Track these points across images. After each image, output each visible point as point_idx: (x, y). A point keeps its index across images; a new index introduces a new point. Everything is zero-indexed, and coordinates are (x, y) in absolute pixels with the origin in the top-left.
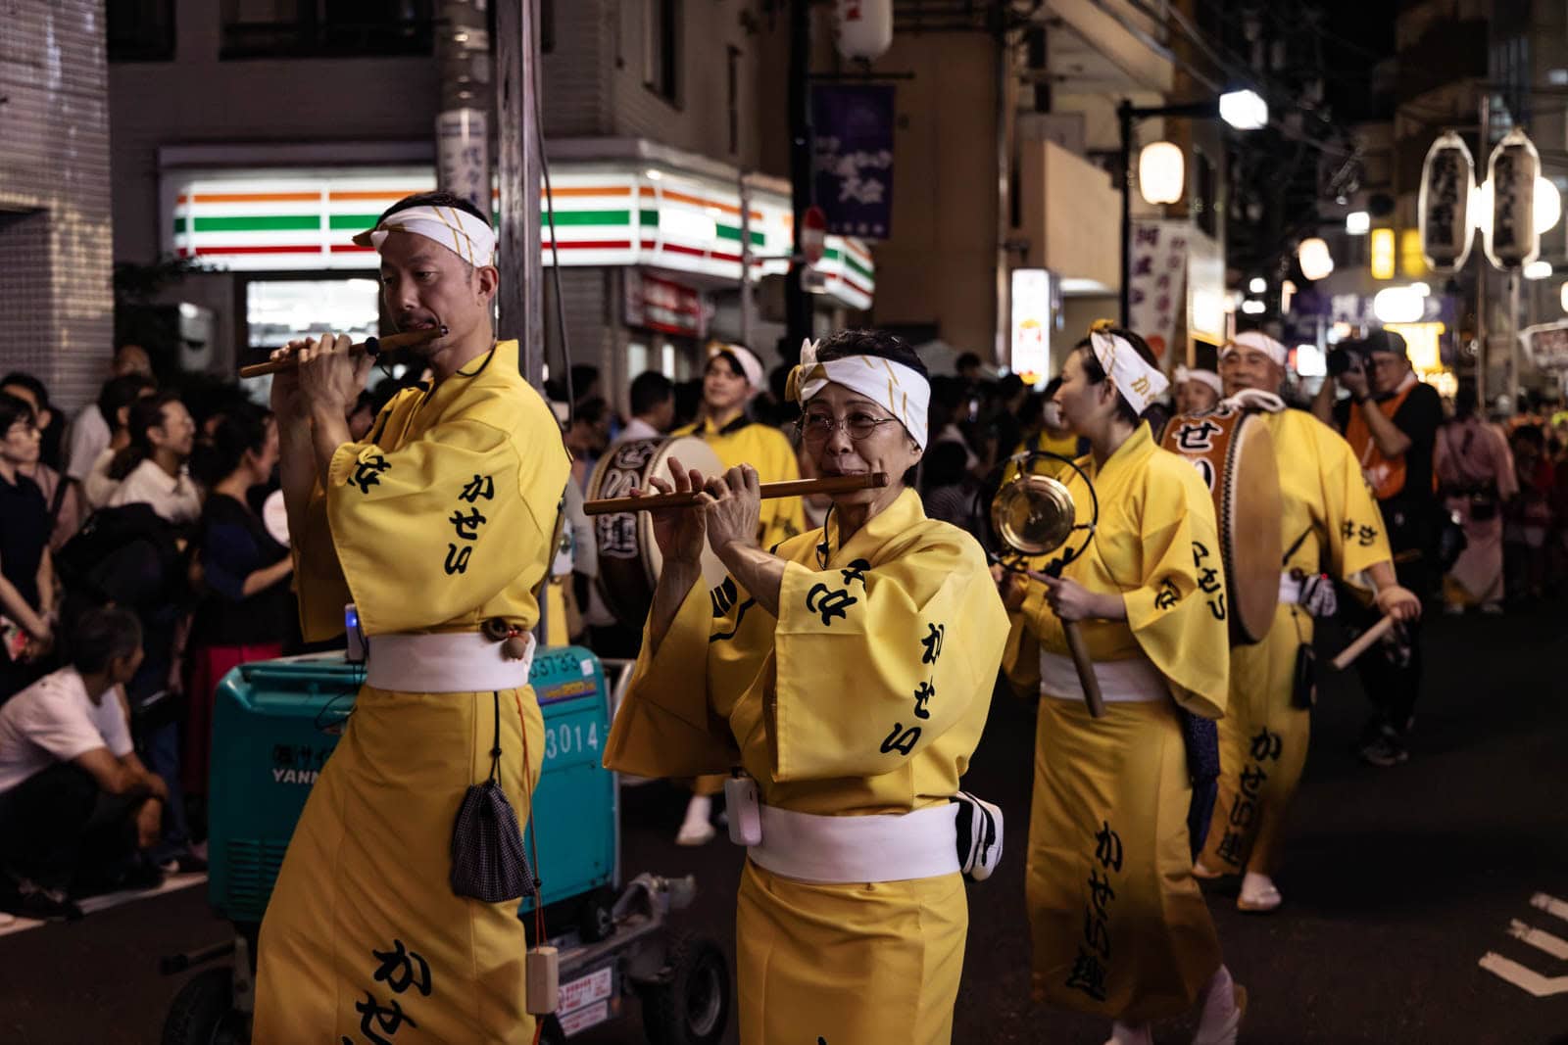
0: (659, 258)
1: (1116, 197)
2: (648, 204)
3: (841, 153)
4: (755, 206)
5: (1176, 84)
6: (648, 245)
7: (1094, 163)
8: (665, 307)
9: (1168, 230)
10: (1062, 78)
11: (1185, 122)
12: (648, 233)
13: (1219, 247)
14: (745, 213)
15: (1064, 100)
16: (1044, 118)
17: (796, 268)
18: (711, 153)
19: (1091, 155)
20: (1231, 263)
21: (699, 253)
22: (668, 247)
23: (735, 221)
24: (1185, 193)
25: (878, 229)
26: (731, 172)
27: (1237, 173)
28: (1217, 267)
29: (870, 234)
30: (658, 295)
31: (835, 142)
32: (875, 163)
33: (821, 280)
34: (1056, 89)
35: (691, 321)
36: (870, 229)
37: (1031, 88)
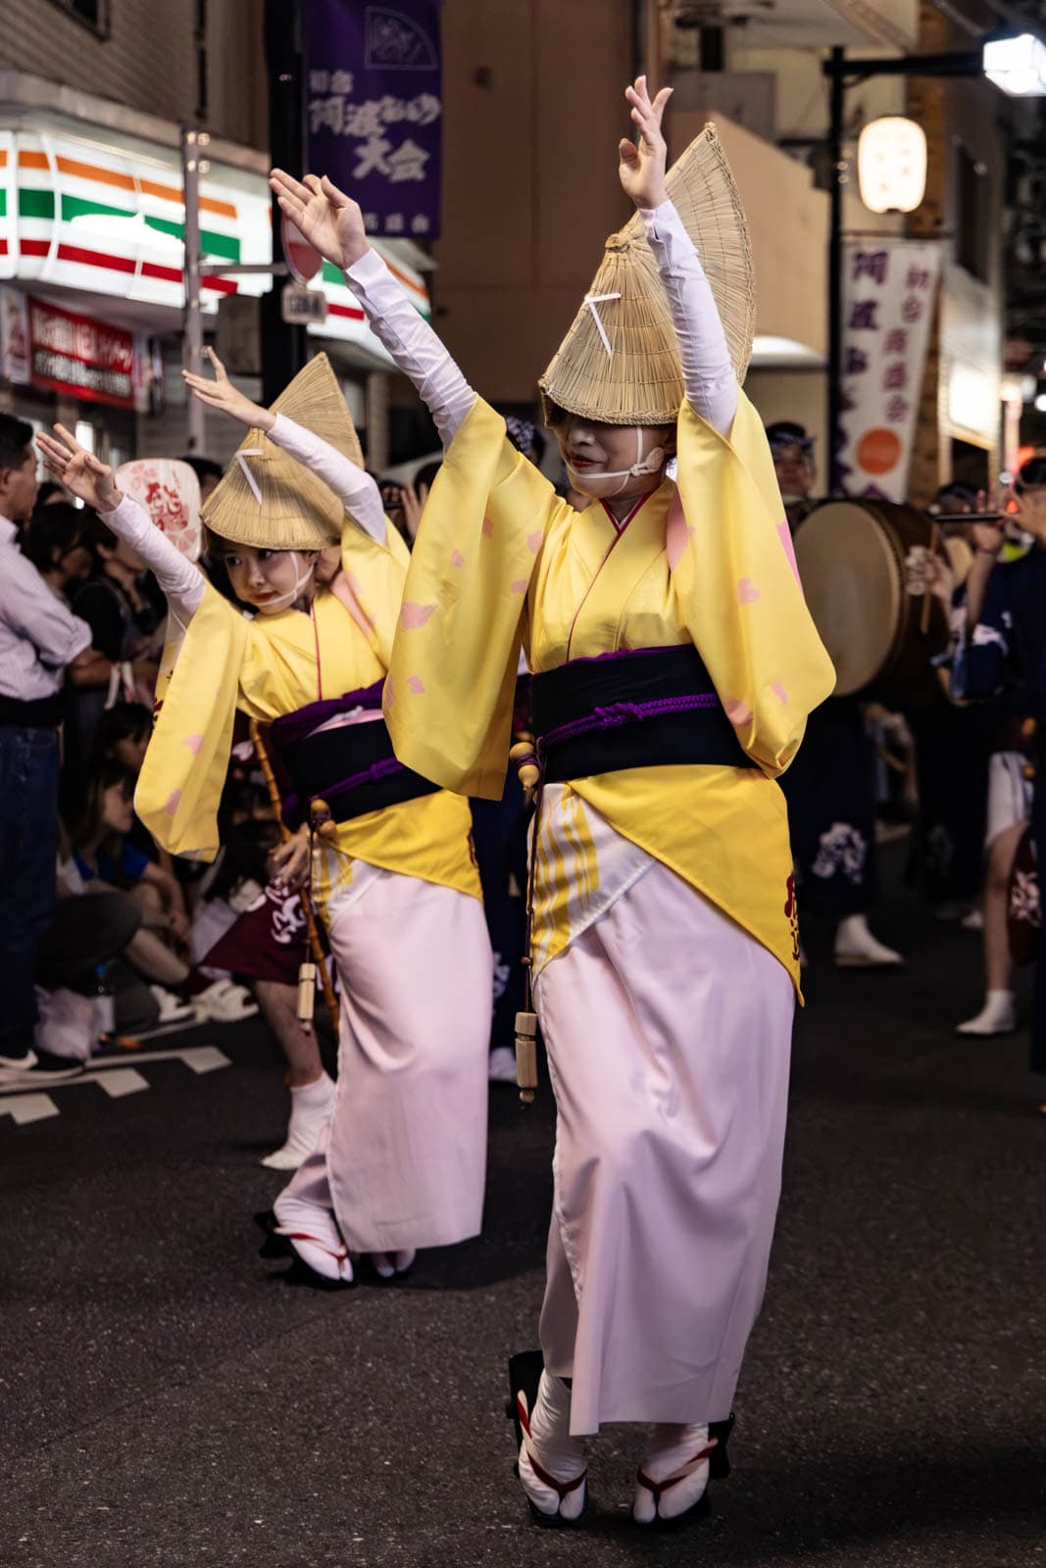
0: (52, 270)
1: (821, 201)
2: (35, 180)
3: (356, 98)
4: (206, 189)
5: (923, 34)
6: (34, 248)
7: (794, 157)
8: (72, 357)
9: (904, 257)
10: (741, 20)
11: (936, 88)
12: (35, 228)
13: (992, 298)
14: (188, 196)
15: (746, 55)
16: (712, 79)
17: (280, 282)
18: (149, 106)
19: (788, 144)
20: (1011, 333)
21: (125, 265)
22: (67, 253)
23: (175, 212)
24: (928, 202)
25: (420, 224)
26: (170, 133)
27: (1025, 193)
28: (989, 333)
29: (407, 233)
30: (59, 335)
31: (343, 81)
32: (412, 114)
33: (316, 306)
34: (734, 36)
35: (120, 383)
36: (408, 223)
37: (692, 37)
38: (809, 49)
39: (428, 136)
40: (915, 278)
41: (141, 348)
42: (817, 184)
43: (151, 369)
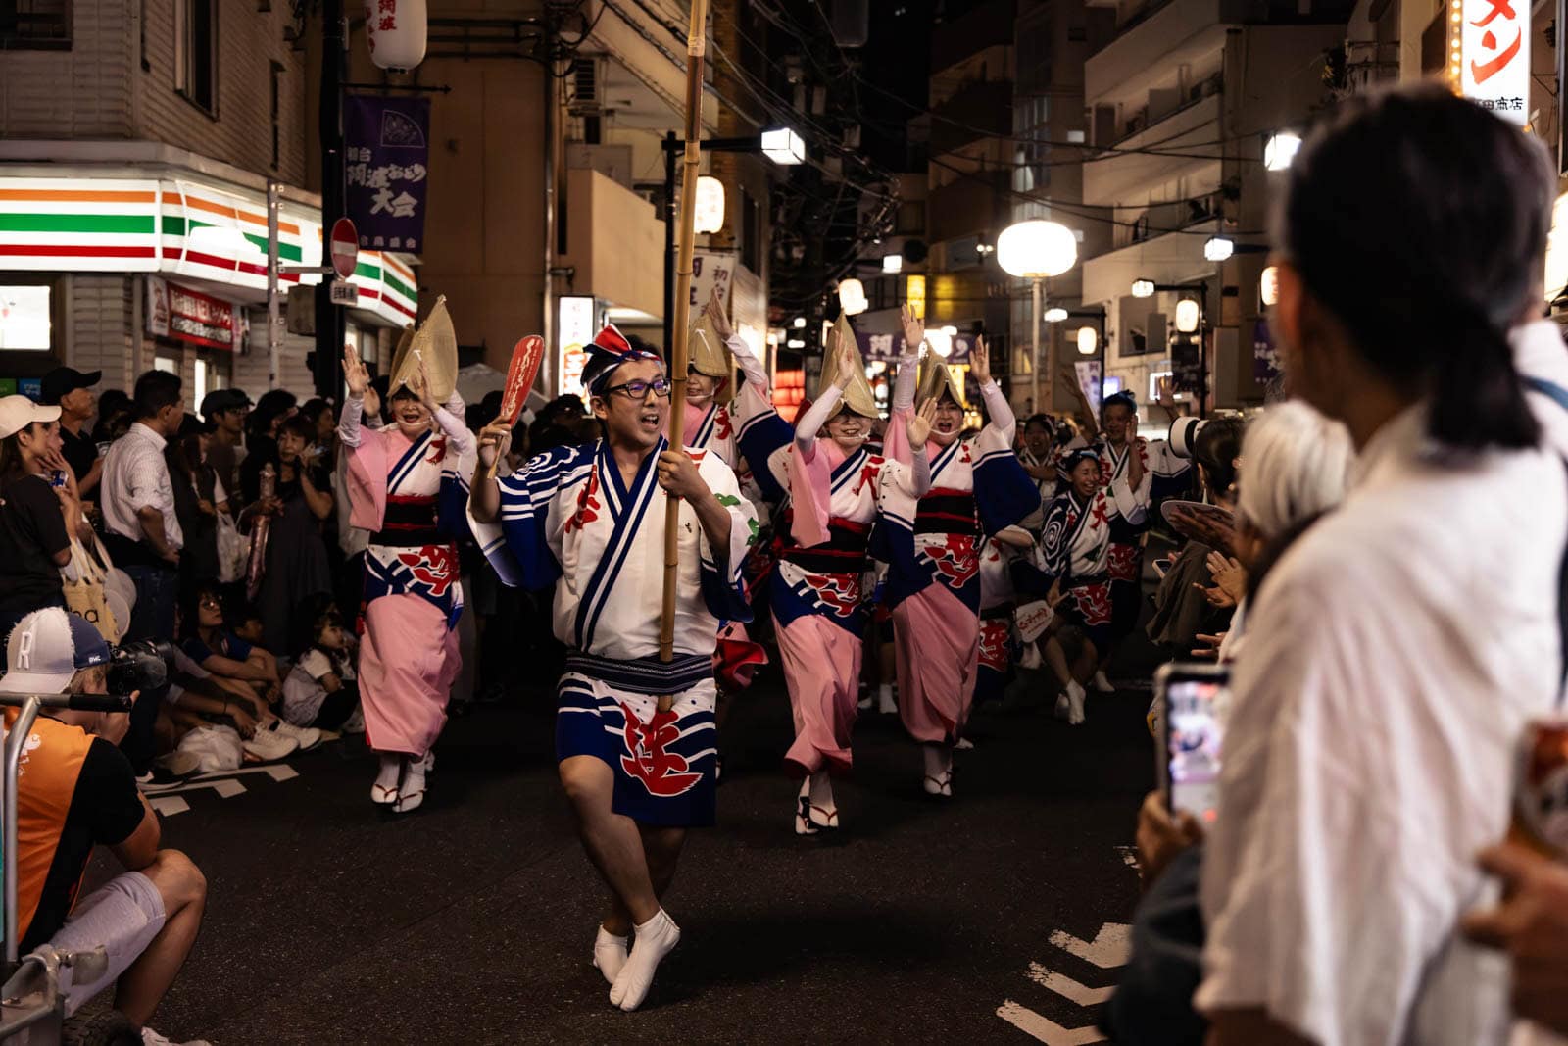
0: (183, 267)
1: (661, 226)
2: (173, 211)
3: (373, 165)
4: (283, 217)
5: (721, 121)
6: (171, 253)
7: (643, 197)
8: (195, 319)
9: (712, 261)
10: (610, 112)
11: (729, 158)
12: (173, 241)
13: (763, 285)
14: (271, 222)
15: (613, 133)
16: (592, 148)
17: (328, 279)
18: (247, 165)
19: (639, 188)
20: (772, 303)
21: (229, 264)
22: (193, 257)
23: (262, 231)
24: (726, 226)
25: (411, 243)
26: (260, 182)
27: (781, 218)
28: (761, 303)
29: (402, 249)
30: (187, 306)
31: (367, 154)
32: (408, 175)
33: (352, 292)
34: (606, 122)
35: (225, 335)
36: (403, 243)
37: (581, 121)
38: (652, 130)
39: (417, 189)
40: (719, 273)
41: (237, 313)
42: (658, 216)
43: (244, 325)
